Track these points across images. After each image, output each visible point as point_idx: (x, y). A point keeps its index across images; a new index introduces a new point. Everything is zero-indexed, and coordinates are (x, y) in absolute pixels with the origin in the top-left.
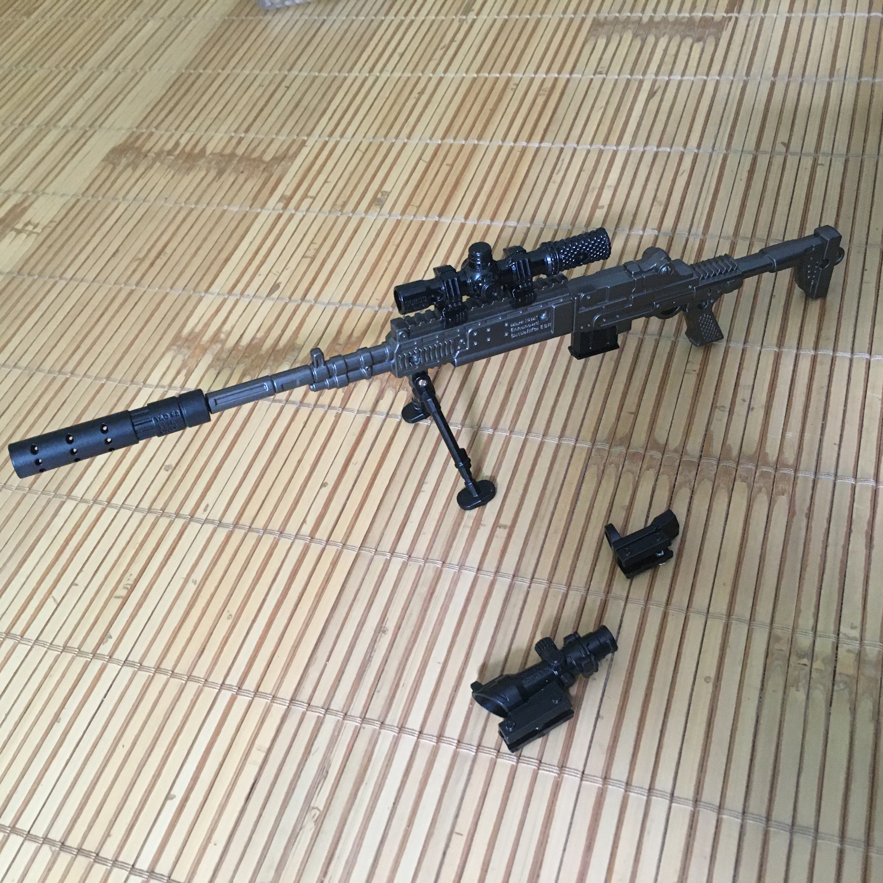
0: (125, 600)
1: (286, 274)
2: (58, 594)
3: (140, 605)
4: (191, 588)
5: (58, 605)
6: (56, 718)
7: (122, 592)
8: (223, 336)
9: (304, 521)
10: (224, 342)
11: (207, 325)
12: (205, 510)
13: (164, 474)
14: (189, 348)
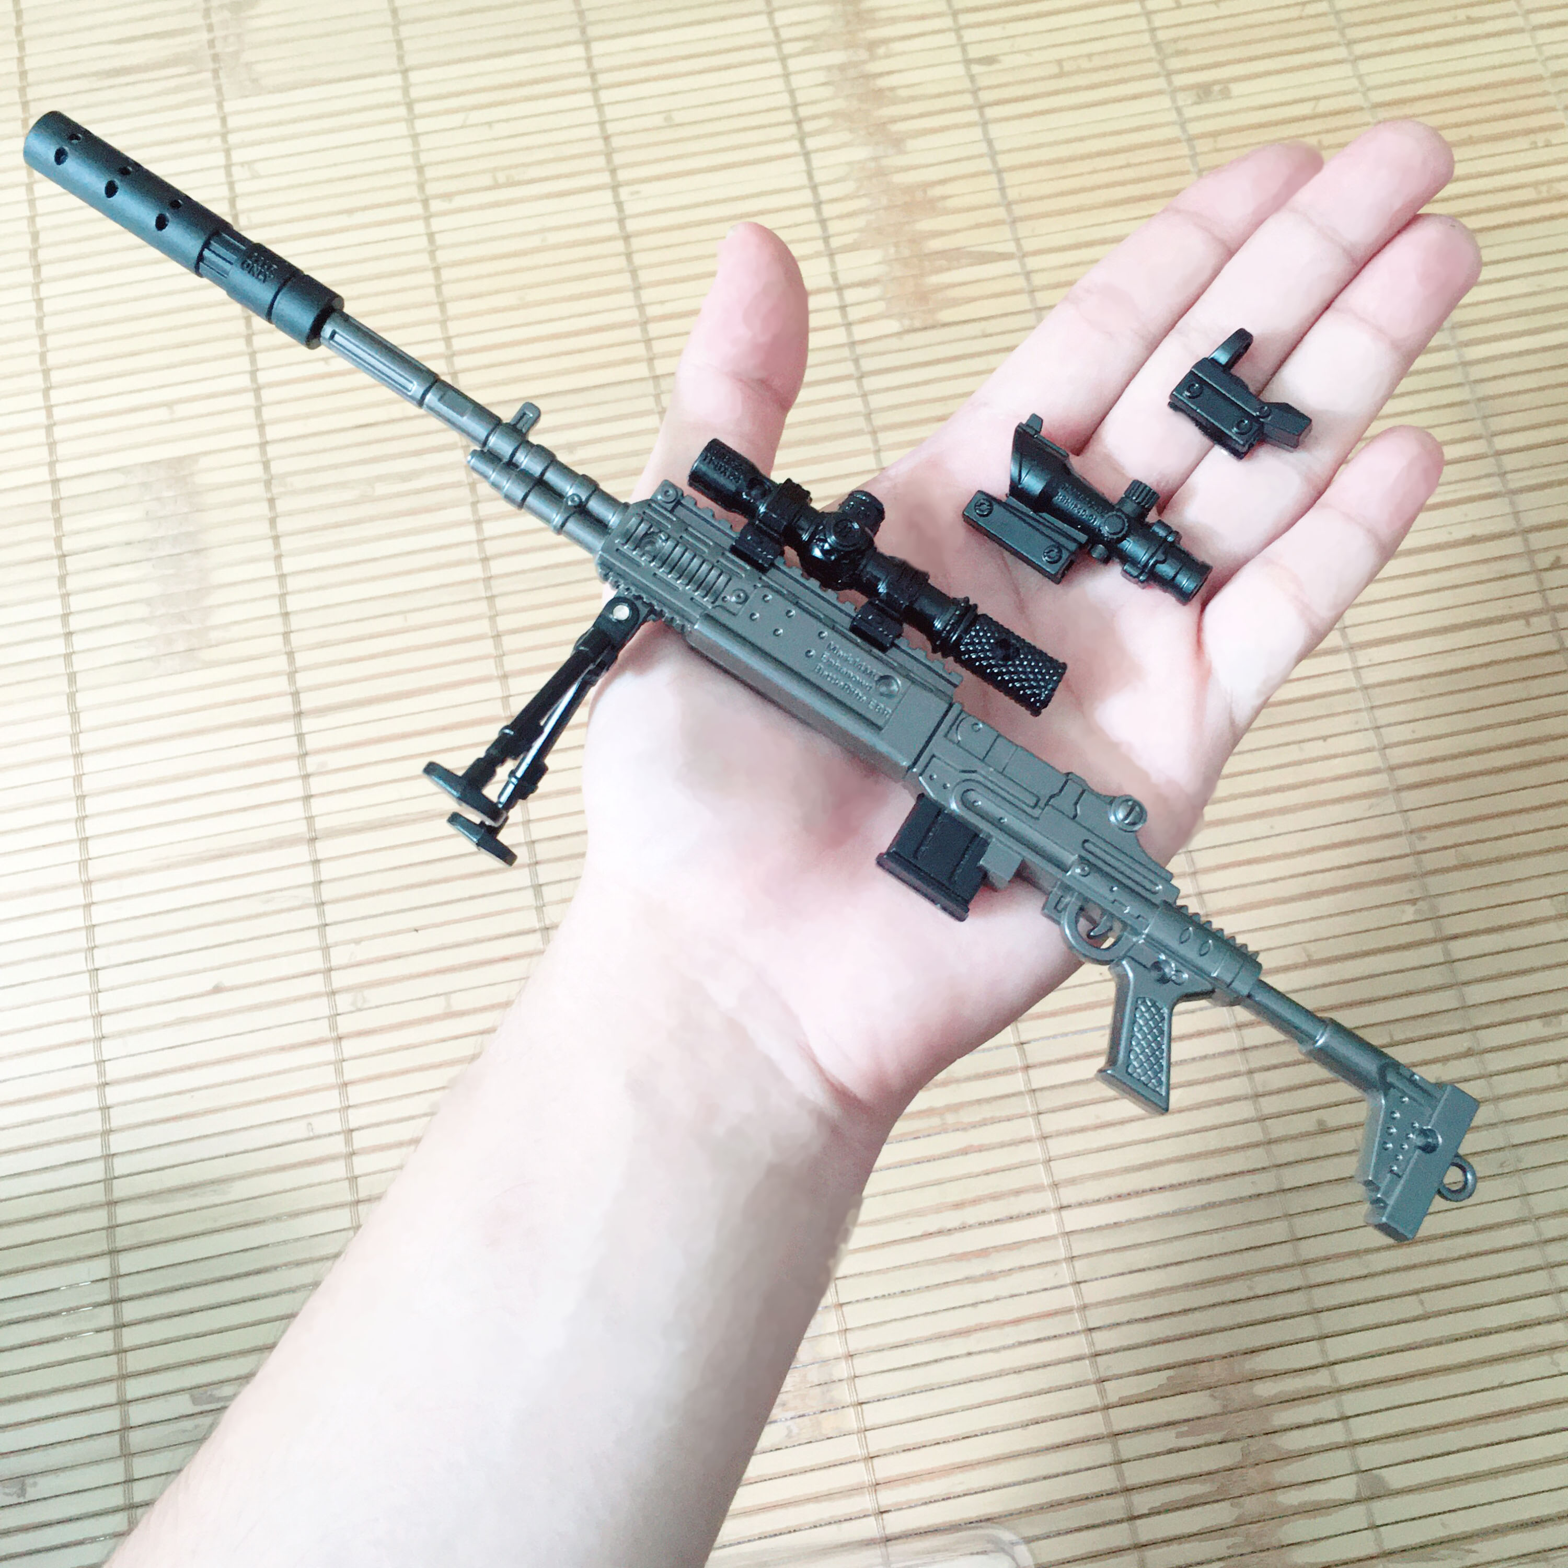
0: (496, 186)
1: (1021, 59)
2: (476, 117)
3: (497, 204)
4: (535, 241)
5: (462, 127)
6: (350, 212)
7: (501, 177)
8: (881, 51)
9: (662, 302)
10: (873, 58)
11: (893, 20)
12: (632, 194)
13: (659, 120)
14: (848, 23)
